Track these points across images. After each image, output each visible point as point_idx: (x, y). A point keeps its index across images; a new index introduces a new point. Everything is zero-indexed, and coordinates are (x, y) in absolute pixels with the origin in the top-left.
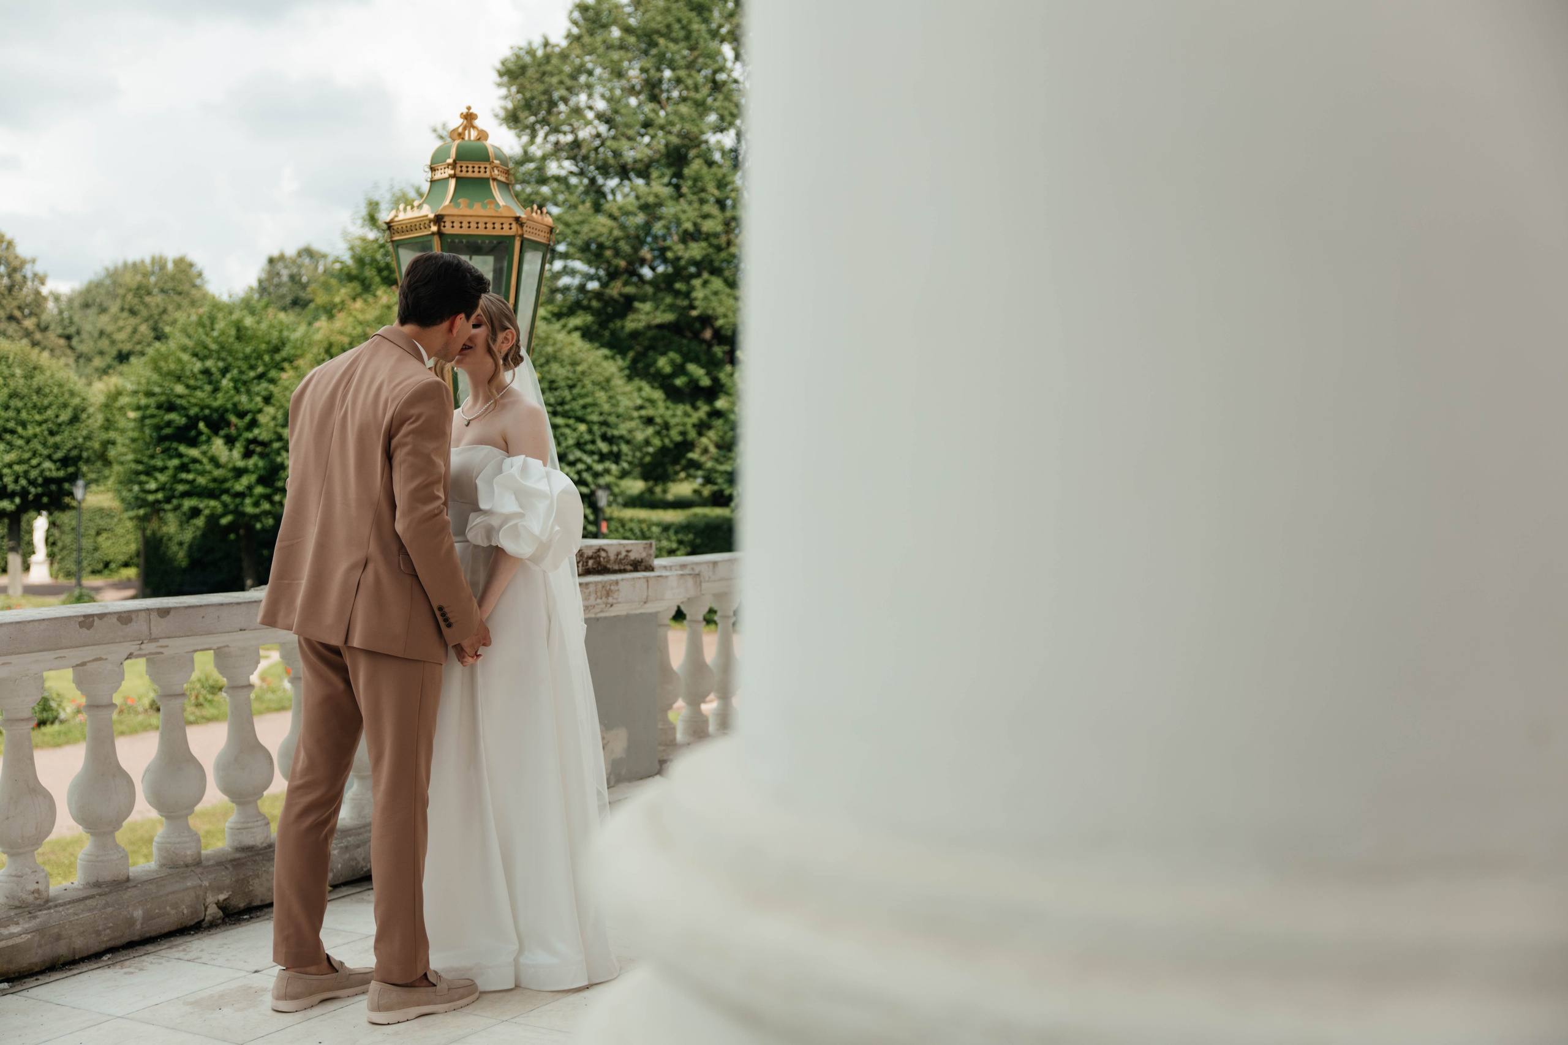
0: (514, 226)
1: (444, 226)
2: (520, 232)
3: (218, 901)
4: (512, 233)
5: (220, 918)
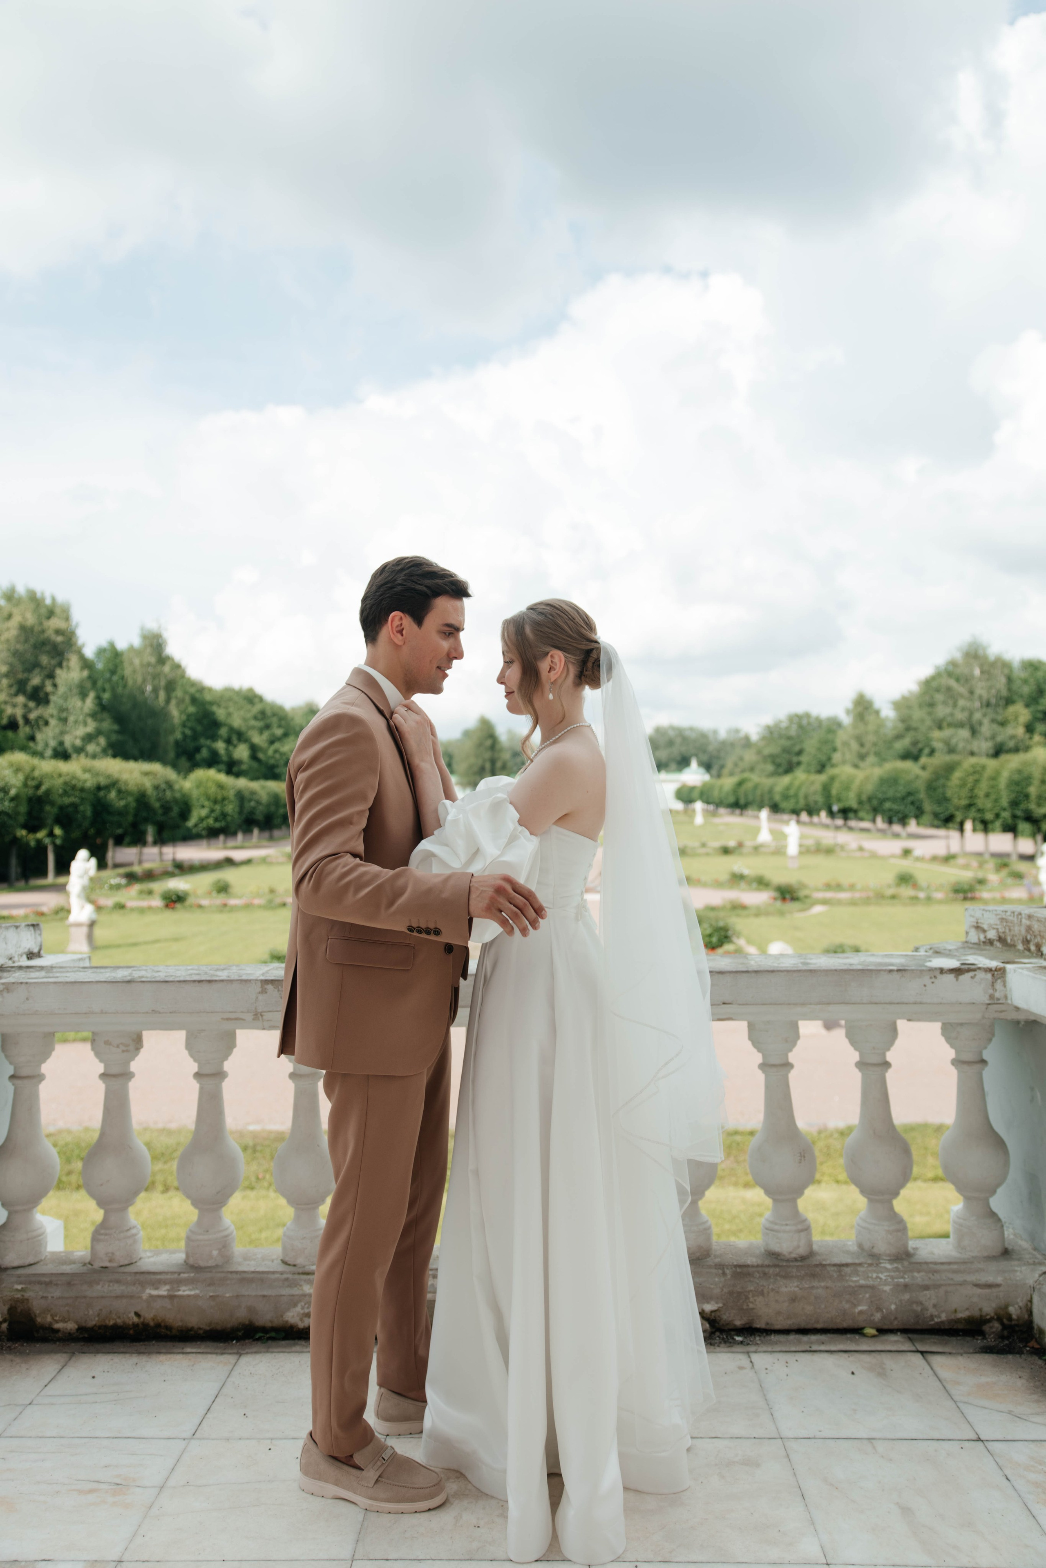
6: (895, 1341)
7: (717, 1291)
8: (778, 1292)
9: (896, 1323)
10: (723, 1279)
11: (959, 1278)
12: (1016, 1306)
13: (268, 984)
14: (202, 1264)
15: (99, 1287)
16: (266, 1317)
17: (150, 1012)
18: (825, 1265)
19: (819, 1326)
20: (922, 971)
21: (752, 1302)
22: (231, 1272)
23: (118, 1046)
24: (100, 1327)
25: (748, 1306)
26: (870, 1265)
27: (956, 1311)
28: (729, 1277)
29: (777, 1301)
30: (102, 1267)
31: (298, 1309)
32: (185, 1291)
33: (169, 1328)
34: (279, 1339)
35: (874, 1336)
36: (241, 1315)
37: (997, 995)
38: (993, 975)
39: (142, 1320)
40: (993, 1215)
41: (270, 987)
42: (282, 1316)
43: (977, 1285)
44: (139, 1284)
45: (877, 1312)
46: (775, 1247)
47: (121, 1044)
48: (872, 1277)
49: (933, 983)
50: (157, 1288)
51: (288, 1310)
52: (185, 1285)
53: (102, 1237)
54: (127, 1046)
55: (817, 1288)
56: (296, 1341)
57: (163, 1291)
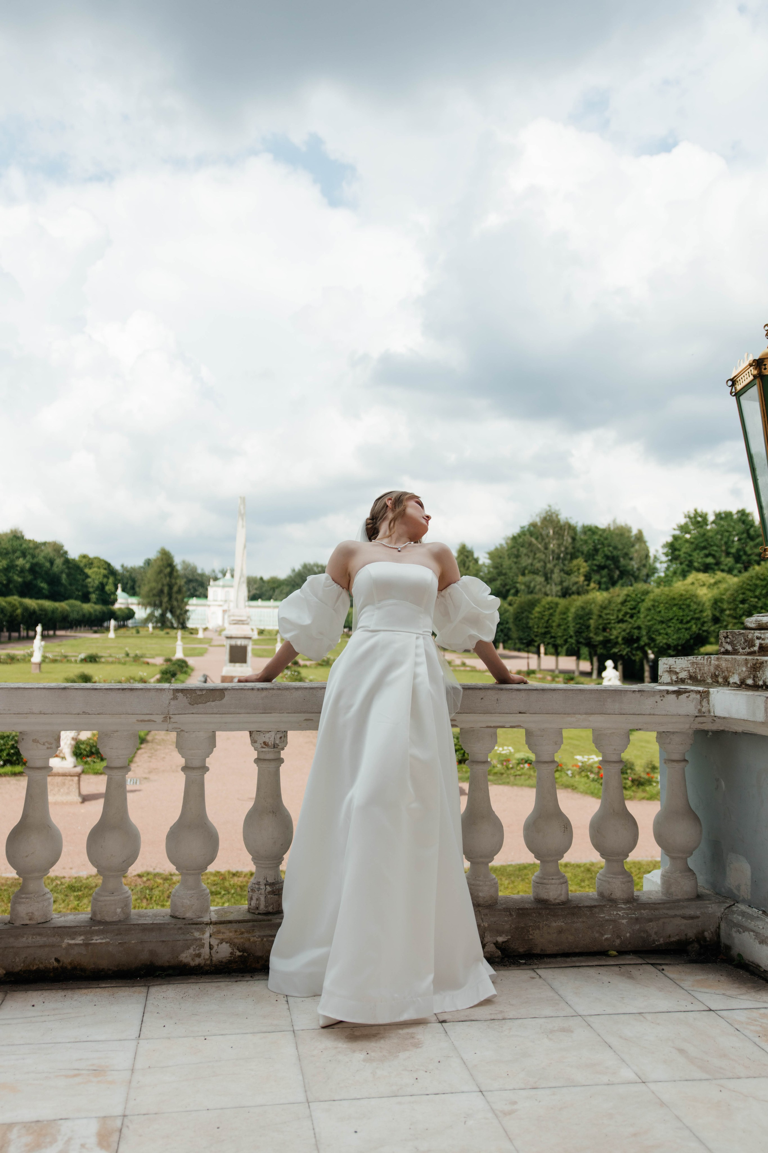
3: (497, 942)
5: (498, 957)
6: (629, 959)
7: (507, 927)
8: (549, 926)
9: (629, 946)
10: (510, 919)
11: (671, 913)
12: (709, 931)
13: (179, 692)
14: (108, 919)
15: (24, 939)
16: (165, 957)
17: (81, 713)
18: (580, 907)
19: (577, 951)
20: (654, 692)
21: (531, 934)
22: (134, 925)
23: (44, 744)
24: (25, 972)
25: (529, 937)
26: (611, 906)
27: (670, 936)
28: (515, 916)
29: (549, 933)
30: (23, 925)
31: (191, 951)
32: (97, 940)
33: (83, 970)
34: (175, 976)
35: (615, 956)
36: (144, 957)
37: (703, 710)
38: (701, 696)
39: (61, 964)
40: (690, 870)
41: (180, 695)
42: (177, 957)
43: (684, 917)
44: (58, 935)
45: (618, 938)
46: (544, 896)
47: (47, 742)
48: (613, 914)
49: (662, 700)
50: (73, 939)
51: (183, 952)
52: (97, 936)
53: (24, 900)
54: (51, 744)
55: (577, 922)
56: (189, 976)
57: (79, 940)
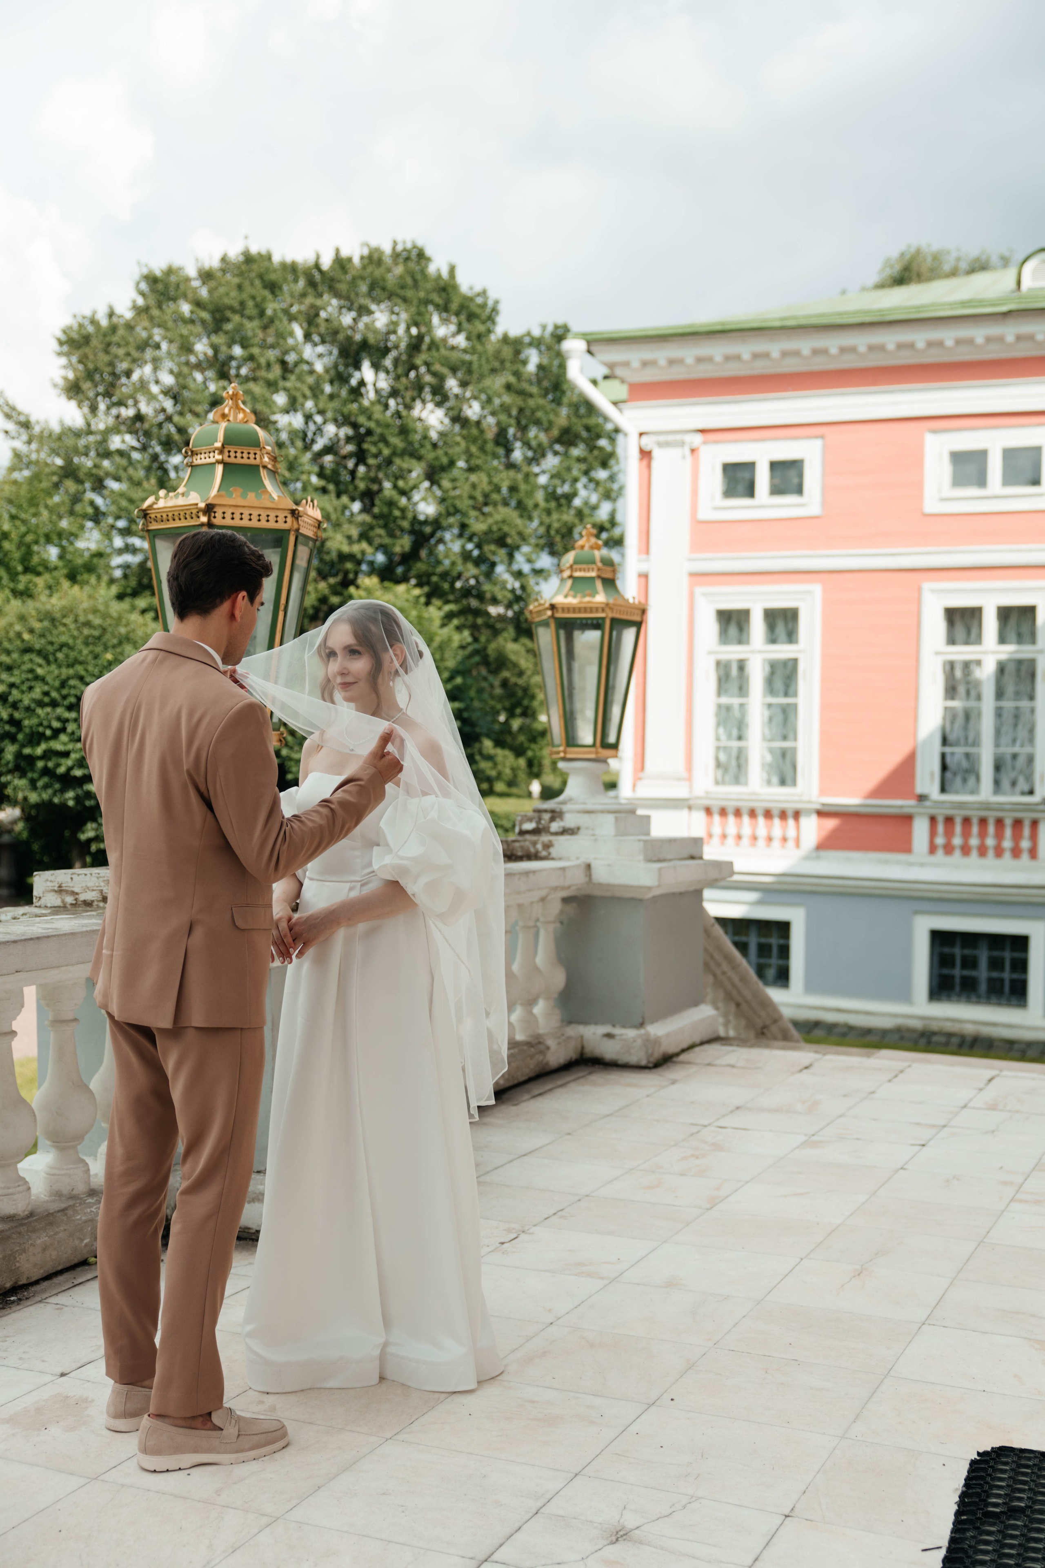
0: (289, 519)
1: (215, 517)
2: (296, 526)
4: (286, 526)
8: (34, 1246)
18: (52, 1214)
19: (60, 1268)
21: (18, 1262)
25: (14, 1266)
26: (78, 1204)
29: (33, 1255)
48: (86, 1213)
